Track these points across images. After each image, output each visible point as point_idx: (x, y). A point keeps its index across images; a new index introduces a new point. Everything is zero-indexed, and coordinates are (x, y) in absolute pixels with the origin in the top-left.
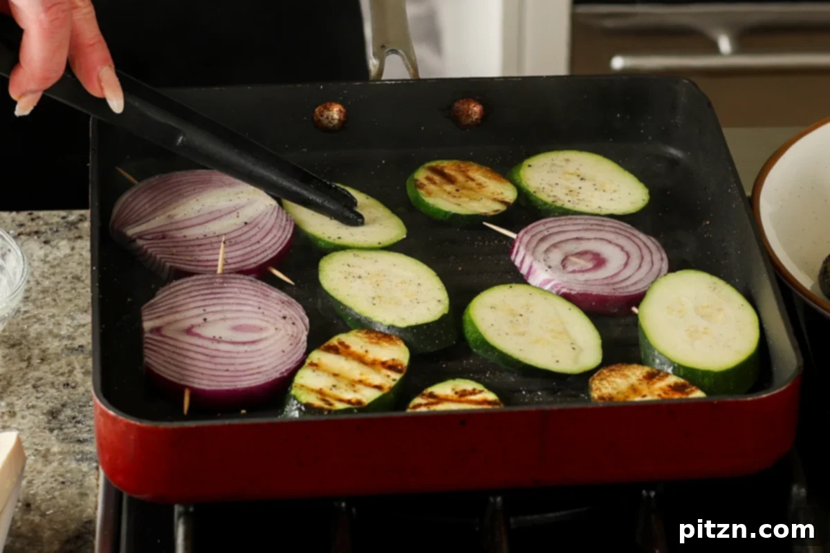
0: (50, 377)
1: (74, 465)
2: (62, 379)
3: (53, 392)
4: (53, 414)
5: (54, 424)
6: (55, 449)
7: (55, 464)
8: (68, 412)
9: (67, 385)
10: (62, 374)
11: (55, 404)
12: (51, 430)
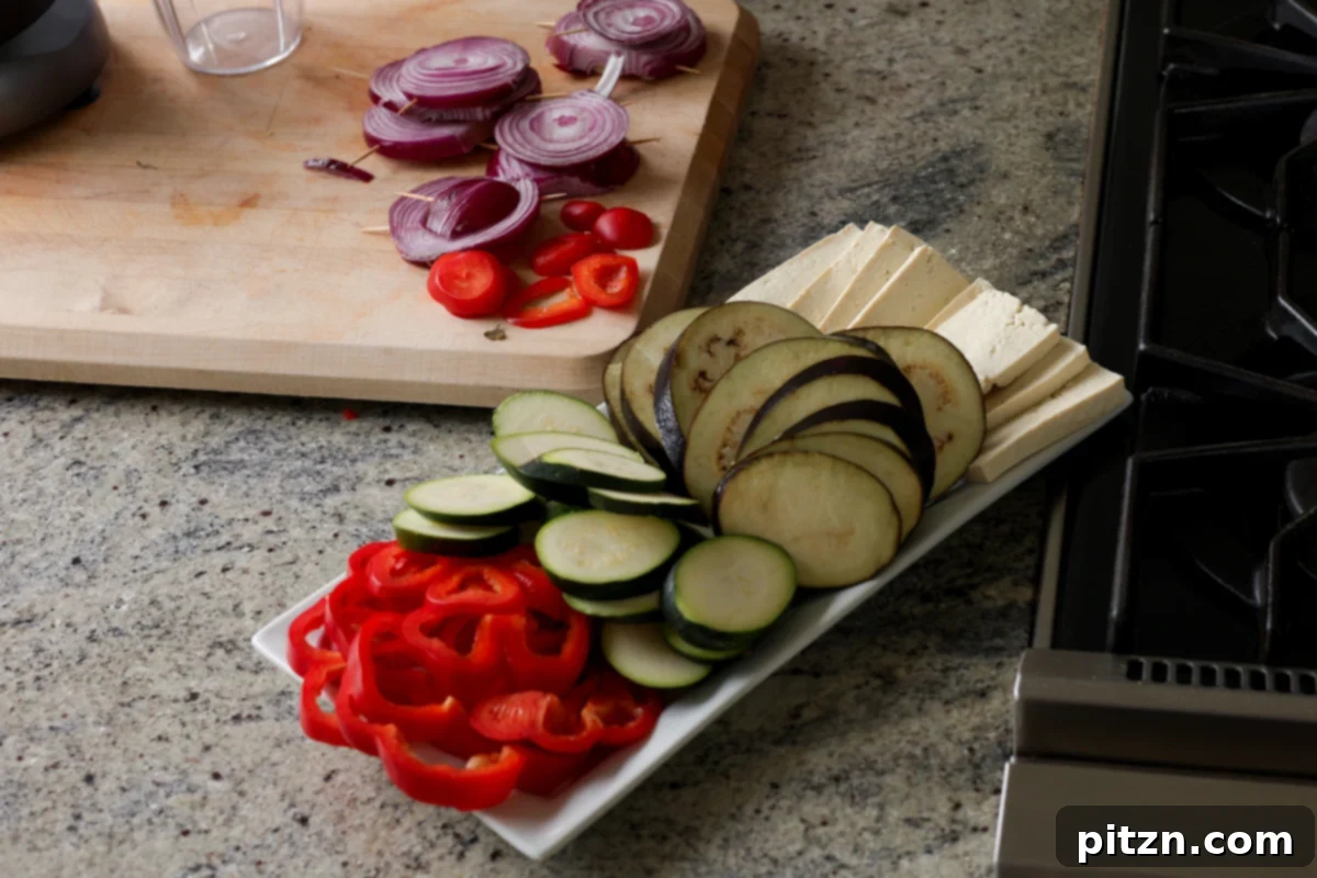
0: (1049, 107)
1: (1064, 179)
2: (1059, 109)
3: (1050, 119)
4: (1050, 136)
5: (1050, 144)
6: (1050, 165)
7: (1049, 177)
8: (1062, 136)
9: (1061, 114)
10: (1058, 105)
11: (1050, 128)
12: (1048, 149)
